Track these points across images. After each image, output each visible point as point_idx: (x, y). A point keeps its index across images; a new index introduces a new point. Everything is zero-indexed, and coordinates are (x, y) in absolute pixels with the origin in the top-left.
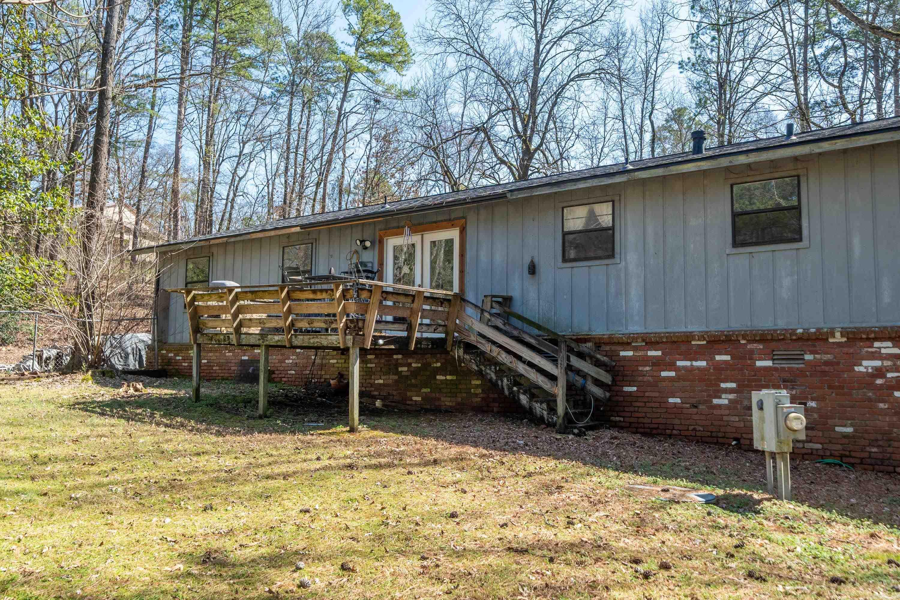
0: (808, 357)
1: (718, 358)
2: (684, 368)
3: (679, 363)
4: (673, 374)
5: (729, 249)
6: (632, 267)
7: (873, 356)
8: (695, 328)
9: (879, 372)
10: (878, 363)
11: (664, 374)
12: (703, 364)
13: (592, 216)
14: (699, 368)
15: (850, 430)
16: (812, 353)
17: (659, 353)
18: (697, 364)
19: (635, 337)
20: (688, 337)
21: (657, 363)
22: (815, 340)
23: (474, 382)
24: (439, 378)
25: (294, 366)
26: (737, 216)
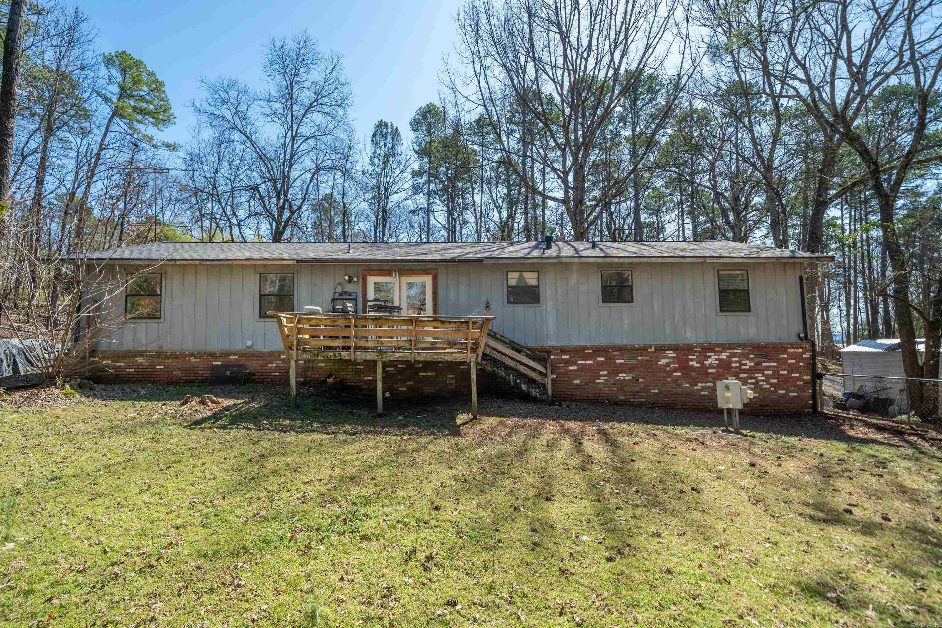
0: (640, 358)
1: (599, 359)
2: (582, 364)
3: (579, 362)
4: (575, 368)
5: (601, 304)
6: (549, 309)
7: (666, 357)
8: (588, 344)
9: (668, 365)
10: (667, 360)
11: (571, 368)
12: (591, 362)
13: (521, 278)
14: (589, 364)
15: (656, 391)
16: (641, 356)
17: (568, 357)
18: (587, 362)
19: (556, 348)
20: (585, 348)
21: (567, 362)
22: (643, 350)
23: (449, 376)
24: (421, 374)
25: (277, 369)
26: (604, 287)
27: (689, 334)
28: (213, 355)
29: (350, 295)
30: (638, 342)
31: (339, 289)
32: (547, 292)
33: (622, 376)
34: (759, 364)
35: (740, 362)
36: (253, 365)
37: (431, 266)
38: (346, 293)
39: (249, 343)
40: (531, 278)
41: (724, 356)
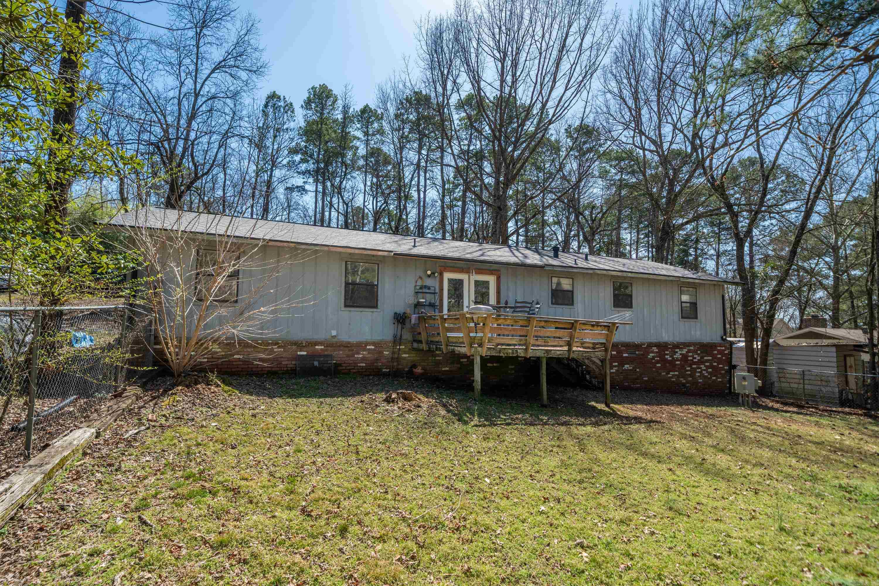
0: (637, 353)
5: (613, 308)
7: (653, 352)
9: (653, 358)
10: (653, 355)
16: (639, 351)
22: (637, 346)
23: (510, 367)
24: (489, 365)
25: (363, 359)
26: (615, 296)
27: (664, 335)
28: (299, 345)
29: (429, 288)
30: (637, 340)
31: (419, 283)
32: (578, 297)
33: (626, 366)
34: (702, 357)
35: (692, 356)
36: (340, 355)
37: (495, 267)
38: (425, 287)
39: (334, 333)
40: (566, 284)
41: (684, 351)
